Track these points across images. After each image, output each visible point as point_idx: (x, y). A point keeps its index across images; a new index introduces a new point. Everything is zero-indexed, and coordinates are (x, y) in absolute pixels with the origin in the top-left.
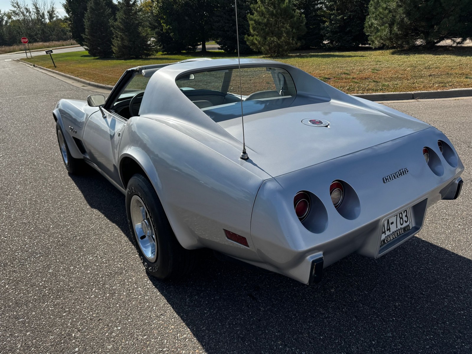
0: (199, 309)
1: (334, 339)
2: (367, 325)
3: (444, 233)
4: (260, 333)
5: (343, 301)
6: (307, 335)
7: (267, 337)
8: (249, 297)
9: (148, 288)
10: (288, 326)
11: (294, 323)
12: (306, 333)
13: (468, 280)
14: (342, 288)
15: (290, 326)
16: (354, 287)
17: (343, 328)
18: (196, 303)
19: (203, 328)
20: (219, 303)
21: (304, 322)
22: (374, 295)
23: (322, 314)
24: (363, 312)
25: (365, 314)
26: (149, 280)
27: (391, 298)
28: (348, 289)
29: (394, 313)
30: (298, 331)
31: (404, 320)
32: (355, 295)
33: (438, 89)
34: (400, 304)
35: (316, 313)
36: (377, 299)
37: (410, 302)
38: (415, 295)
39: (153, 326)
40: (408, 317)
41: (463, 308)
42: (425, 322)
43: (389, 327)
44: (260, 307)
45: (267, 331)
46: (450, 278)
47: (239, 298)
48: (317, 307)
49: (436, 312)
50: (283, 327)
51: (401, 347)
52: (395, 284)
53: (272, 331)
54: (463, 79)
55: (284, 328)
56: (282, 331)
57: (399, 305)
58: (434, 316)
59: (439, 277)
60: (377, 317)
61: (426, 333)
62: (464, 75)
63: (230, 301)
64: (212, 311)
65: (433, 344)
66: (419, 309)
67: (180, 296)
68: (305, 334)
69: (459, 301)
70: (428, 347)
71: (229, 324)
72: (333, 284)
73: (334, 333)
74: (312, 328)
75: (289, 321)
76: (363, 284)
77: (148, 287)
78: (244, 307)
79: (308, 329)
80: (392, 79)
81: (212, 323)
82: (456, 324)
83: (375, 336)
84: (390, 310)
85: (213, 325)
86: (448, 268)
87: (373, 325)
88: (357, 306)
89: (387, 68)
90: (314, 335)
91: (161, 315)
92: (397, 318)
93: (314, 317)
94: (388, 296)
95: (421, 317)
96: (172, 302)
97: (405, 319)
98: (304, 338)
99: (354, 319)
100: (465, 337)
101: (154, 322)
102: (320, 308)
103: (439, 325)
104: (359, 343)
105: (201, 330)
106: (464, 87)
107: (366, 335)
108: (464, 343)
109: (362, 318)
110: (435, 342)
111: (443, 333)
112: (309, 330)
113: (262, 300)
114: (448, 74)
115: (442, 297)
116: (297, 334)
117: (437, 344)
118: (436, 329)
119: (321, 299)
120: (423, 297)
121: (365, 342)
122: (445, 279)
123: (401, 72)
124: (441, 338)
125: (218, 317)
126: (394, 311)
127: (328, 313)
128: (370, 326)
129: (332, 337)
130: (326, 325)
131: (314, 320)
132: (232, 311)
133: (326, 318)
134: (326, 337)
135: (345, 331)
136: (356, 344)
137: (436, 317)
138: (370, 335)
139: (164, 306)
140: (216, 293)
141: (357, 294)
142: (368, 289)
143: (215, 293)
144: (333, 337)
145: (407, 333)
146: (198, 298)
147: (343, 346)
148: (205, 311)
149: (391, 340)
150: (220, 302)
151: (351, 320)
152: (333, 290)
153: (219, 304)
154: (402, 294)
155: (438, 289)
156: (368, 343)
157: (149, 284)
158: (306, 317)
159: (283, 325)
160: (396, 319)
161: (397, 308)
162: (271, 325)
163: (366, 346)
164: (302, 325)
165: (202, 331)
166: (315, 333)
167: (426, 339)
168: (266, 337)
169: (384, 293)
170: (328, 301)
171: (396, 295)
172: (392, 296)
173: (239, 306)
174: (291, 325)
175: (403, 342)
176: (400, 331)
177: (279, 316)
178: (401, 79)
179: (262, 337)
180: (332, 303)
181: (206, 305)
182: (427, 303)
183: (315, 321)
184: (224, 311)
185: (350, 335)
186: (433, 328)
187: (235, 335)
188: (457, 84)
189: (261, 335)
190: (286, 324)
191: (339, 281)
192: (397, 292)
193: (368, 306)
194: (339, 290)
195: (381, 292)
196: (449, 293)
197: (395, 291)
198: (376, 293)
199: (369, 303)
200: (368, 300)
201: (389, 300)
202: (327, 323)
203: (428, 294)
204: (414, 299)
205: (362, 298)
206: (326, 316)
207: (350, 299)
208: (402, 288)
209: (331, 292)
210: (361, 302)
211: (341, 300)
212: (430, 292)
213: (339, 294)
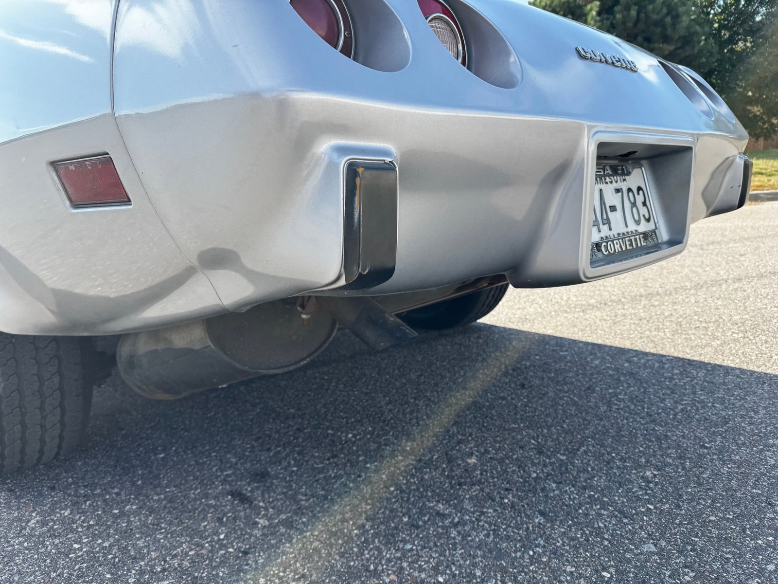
2: (577, 530)
5: (502, 480)
8: (230, 497)
14: (496, 454)
16: (530, 449)
17: (507, 546)
21: (386, 543)
22: (582, 461)
23: (443, 516)
25: (566, 506)
27: (629, 462)
28: (514, 454)
29: (647, 494)
31: (678, 507)
32: (534, 464)
34: (656, 473)
35: (425, 516)
36: (593, 469)
38: (688, 451)
40: (688, 499)
43: (641, 528)
44: (257, 519)
48: (429, 501)
49: (756, 481)
50: (317, 562)
57: (655, 476)
60: (603, 507)
72: (474, 447)
73: (482, 562)
74: (411, 556)
76: (552, 442)
83: (608, 557)
84: (633, 488)
87: (595, 528)
88: (543, 490)
90: (416, 574)
92: (658, 506)
93: (417, 527)
94: (620, 460)
97: (681, 504)
99: (537, 520)
102: (438, 502)
107: (580, 557)
109: (560, 515)
112: (401, 564)
115: (755, 449)
119: (441, 483)
120: (709, 454)
121: (581, 575)
126: (647, 490)
127: (460, 512)
128: (588, 532)
129: (475, 575)
130: (454, 544)
131: (417, 536)
133: (455, 525)
134: (454, 575)
135: (515, 552)
138: (591, 554)
141: (539, 463)
142: (567, 449)
151: (530, 523)
152: (473, 461)
154: (654, 452)
155: (740, 434)
156: (589, 577)
158: (396, 528)
159: (320, 557)
161: (650, 482)
169: (608, 454)
170: (460, 484)
171: (640, 456)
172: (629, 458)
177: (312, 534)
180: (472, 488)
183: (421, 536)
185: (531, 561)
191: (489, 440)
192: (641, 449)
193: (573, 486)
194: (491, 458)
195: (599, 453)
196: (768, 439)
197: (635, 448)
198: (589, 456)
199: (575, 478)
200: (570, 473)
201: (625, 467)
202: (459, 538)
203: (718, 446)
204: (689, 458)
205: (553, 470)
206: (456, 520)
207: (522, 476)
208: (651, 441)
209: (469, 464)
210: (553, 478)
211: (496, 480)
212: (722, 442)
213: (491, 466)
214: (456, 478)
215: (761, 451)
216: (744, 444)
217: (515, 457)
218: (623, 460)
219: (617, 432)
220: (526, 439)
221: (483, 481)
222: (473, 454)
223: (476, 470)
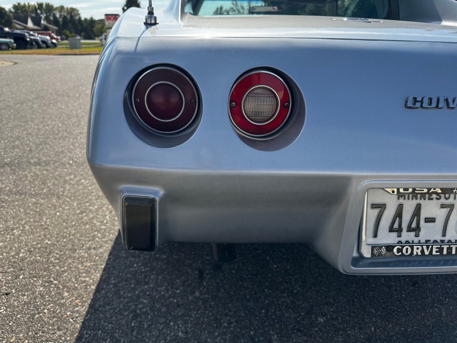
14: (340, 324)
16: (364, 332)
53: (178, 327)
72: (332, 312)
75: (214, 327)
76: (385, 336)
119: (290, 323)
152: (321, 320)
158: (244, 334)
159: (201, 328)
162: (185, 318)
168: (163, 329)
170: (298, 330)
174: (210, 334)
179: (158, 327)
180: (302, 337)
189: (160, 323)
190: (205, 329)
191: (346, 312)
213: (328, 330)
214: (300, 325)
217: (349, 332)
220: (370, 325)
221: (313, 336)
222: (327, 315)
223: (316, 327)
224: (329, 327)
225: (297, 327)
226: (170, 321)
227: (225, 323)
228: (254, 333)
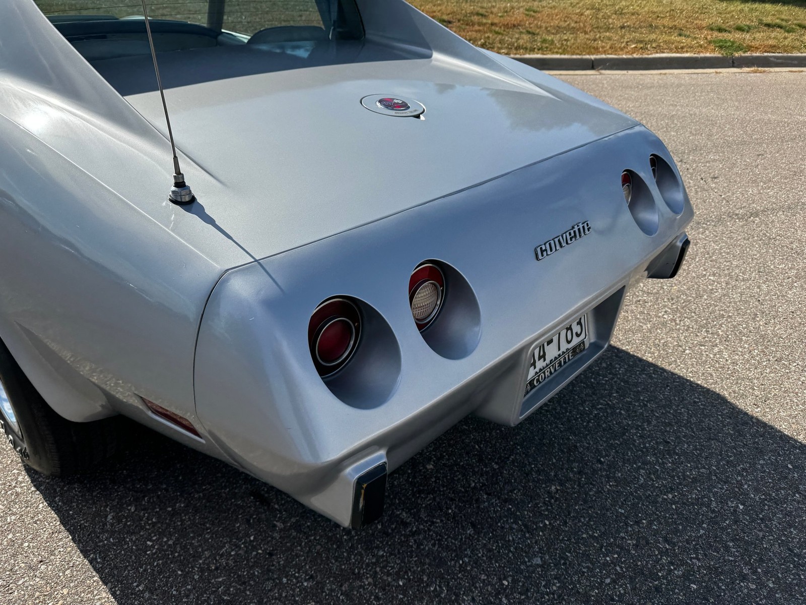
0: (134, 539)
1: (427, 585)
2: (494, 542)
3: (640, 330)
4: (269, 585)
5: (450, 489)
6: (370, 580)
7: (284, 595)
8: (252, 498)
9: (17, 494)
10: (332, 563)
11: (345, 554)
12: (368, 575)
13: (681, 425)
14: (448, 460)
15: (336, 561)
16: (473, 455)
17: (446, 556)
18: (129, 523)
19: (137, 586)
20: (184, 520)
21: (366, 548)
22: (509, 471)
23: (405, 524)
24: (488, 511)
25: (491, 518)
26: (23, 473)
27: (542, 475)
28: (461, 461)
29: (547, 510)
30: (354, 573)
31: (565, 523)
32: (474, 473)
33: (634, 53)
34: (558, 488)
35: (393, 524)
36: (515, 480)
37: (577, 483)
38: (587, 465)
39: (16, 593)
40: (574, 516)
41: (671, 488)
42: (604, 525)
43: (536, 542)
44: (275, 522)
45: (285, 580)
46: (649, 423)
47: (230, 502)
48: (396, 508)
49: (625, 500)
50: (320, 564)
51: (559, 587)
52: (550, 443)
53: (296, 578)
54: (674, 37)
55: (324, 567)
56: (317, 576)
57: (557, 491)
58: (620, 510)
59: (630, 423)
60: (516, 522)
61: (606, 550)
62: (676, 29)
63: (210, 512)
64: (165, 539)
65: (617, 574)
66: (594, 496)
67: (94, 509)
68: (367, 578)
69: (664, 473)
70: (608, 581)
71: (202, 570)
72: (433, 451)
73: (428, 569)
74: (382, 562)
75: (336, 549)
76: (491, 448)
77: (19, 490)
78: (238, 525)
79: (374, 564)
80: (558, 30)
81: (160, 573)
82: (660, 523)
83: (510, 568)
84: (539, 503)
85: (164, 577)
86: (647, 401)
87: (506, 541)
88: (477, 500)
89: (551, 8)
90: (385, 578)
91: (41, 561)
92: (552, 522)
93: (387, 535)
94: (536, 472)
95: (597, 513)
96: (73, 525)
97: (568, 521)
98: (364, 589)
99: (468, 532)
100: (675, 550)
101: (20, 582)
102: (403, 510)
103: (630, 529)
104: (476, 588)
105: (132, 594)
106: (675, 52)
107: (492, 567)
108: (673, 564)
109: (485, 527)
110: (621, 568)
111: (636, 546)
112: (375, 568)
113: (282, 504)
114: (651, 26)
115: (635, 466)
116: (349, 579)
117: (624, 572)
118: (623, 538)
119: (406, 490)
120: (601, 469)
121: (490, 583)
122: (640, 426)
123: (575, 18)
124: (633, 558)
125: (176, 554)
126: (548, 506)
127: (418, 521)
128: (500, 545)
129: (423, 580)
130: (412, 552)
131: (387, 543)
132: (212, 537)
133: (414, 534)
134: (410, 580)
135: (451, 561)
136: (471, 591)
137: (623, 511)
138: (499, 565)
139: (50, 537)
140: (179, 494)
142: (500, 458)
143: (177, 496)
144: (425, 579)
145: (569, 552)
146: (135, 511)
147: (445, 598)
148: (148, 543)
149: (539, 574)
150: (185, 516)
151: (464, 534)
152: (430, 467)
153: (182, 521)
154: (563, 464)
155: (629, 449)
156: (494, 585)
157: (21, 482)
158: (373, 534)
159: (322, 560)
160: (550, 523)
161: (553, 498)
162: (294, 562)
163: (490, 594)
164: (362, 557)
165: (135, 594)
166: (389, 574)
167: (606, 564)
168: (281, 595)
169: (529, 465)
170: (419, 492)
171: (551, 469)
172: (544, 470)
173: (228, 522)
174: (340, 560)
175: (563, 574)
176: (557, 549)
177: (315, 539)
178: (573, 30)
179: (272, 596)
180: (427, 497)
181: (153, 526)
182: (608, 482)
183: (390, 543)
184: (193, 538)
185: (460, 569)
186: (618, 537)
187: (212, 597)
188: (665, 46)
189: (270, 590)
190: (328, 558)
191: (445, 443)
192: (554, 461)
193: (499, 499)
194: (444, 464)
195: (523, 463)
196: (647, 456)
197: (550, 460)
198: (515, 466)
199: (501, 489)
200: (498, 483)
201: (539, 480)
202: (415, 547)
203: (609, 461)
204: (585, 474)
205: (487, 479)
206: (414, 529)
207: (464, 485)
208: (563, 452)
209: (427, 470)
210: (485, 489)
211: (445, 489)
212: (614, 458)
213: (443, 473)
214: (417, 485)
215: (639, 468)
216: (628, 460)
217: (462, 463)
218: (539, 472)
219: (540, 439)
220: (473, 443)
221: (436, 489)
222: (432, 458)
223: (432, 478)
224: (442, 469)
225: (415, 489)
226: (280, 580)
227: (344, 536)
228: (382, 525)
